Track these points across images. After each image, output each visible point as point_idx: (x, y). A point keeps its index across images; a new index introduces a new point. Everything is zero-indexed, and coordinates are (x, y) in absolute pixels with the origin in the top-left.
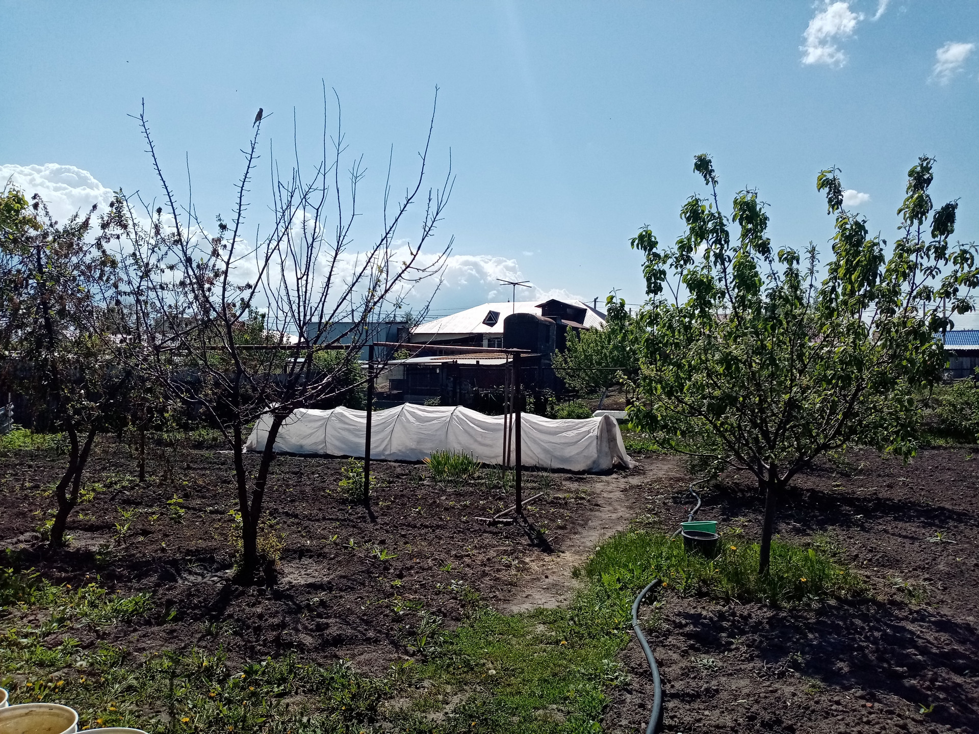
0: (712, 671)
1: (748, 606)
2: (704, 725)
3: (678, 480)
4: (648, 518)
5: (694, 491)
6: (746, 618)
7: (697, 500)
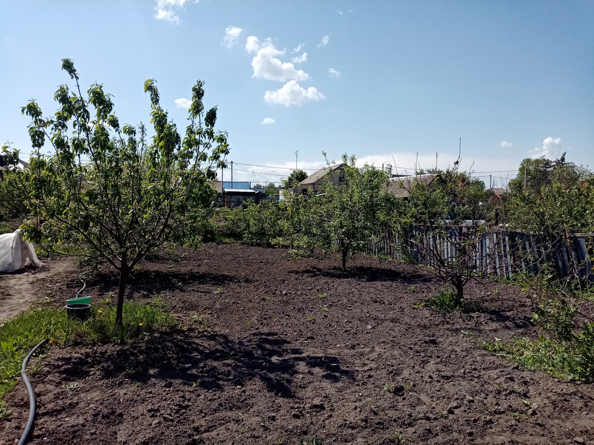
0: (76, 391)
1: (106, 346)
2: (64, 428)
3: (72, 272)
4: (46, 299)
5: (82, 279)
6: (103, 354)
7: (84, 284)
